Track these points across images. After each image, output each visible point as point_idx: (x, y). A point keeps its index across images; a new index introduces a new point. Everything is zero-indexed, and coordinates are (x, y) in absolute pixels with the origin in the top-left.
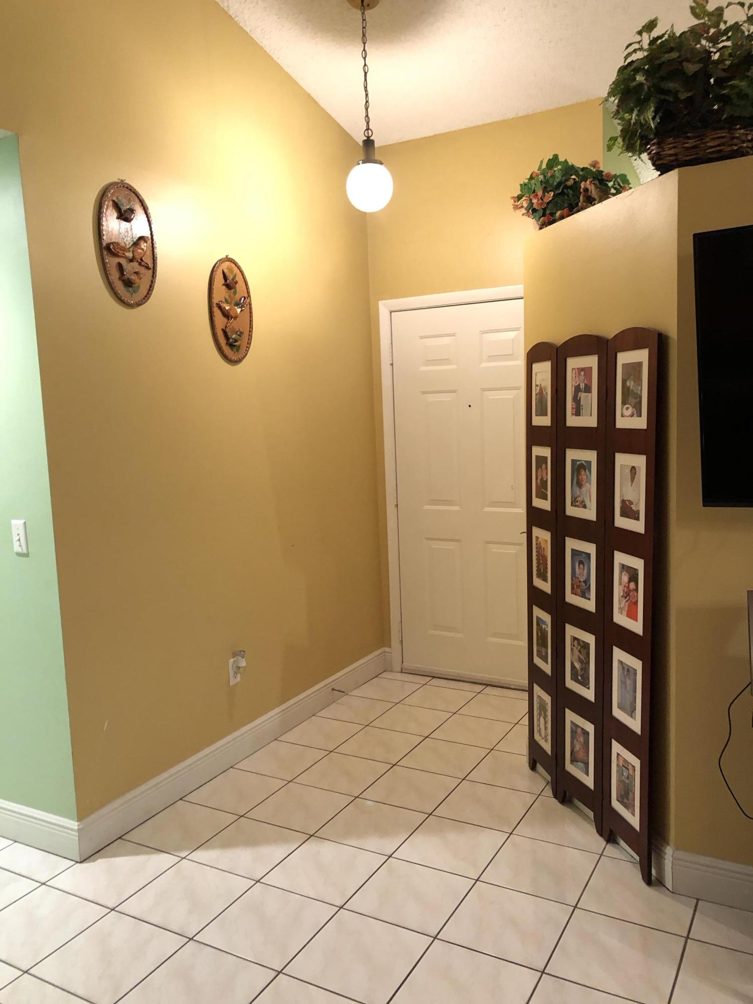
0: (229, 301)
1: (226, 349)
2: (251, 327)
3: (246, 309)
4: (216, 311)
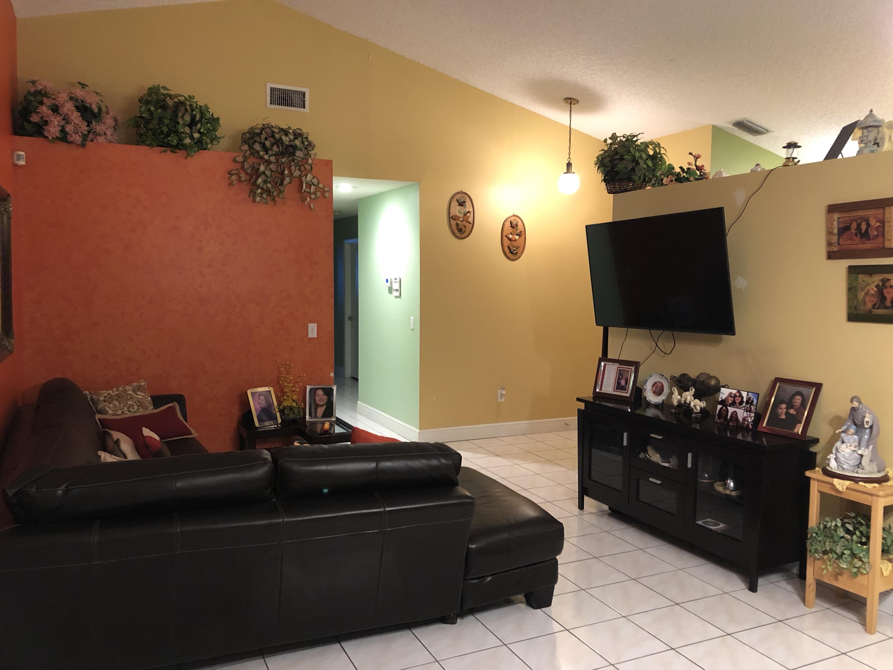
0: (513, 233)
1: (509, 255)
2: (525, 244)
3: (523, 236)
4: (505, 238)
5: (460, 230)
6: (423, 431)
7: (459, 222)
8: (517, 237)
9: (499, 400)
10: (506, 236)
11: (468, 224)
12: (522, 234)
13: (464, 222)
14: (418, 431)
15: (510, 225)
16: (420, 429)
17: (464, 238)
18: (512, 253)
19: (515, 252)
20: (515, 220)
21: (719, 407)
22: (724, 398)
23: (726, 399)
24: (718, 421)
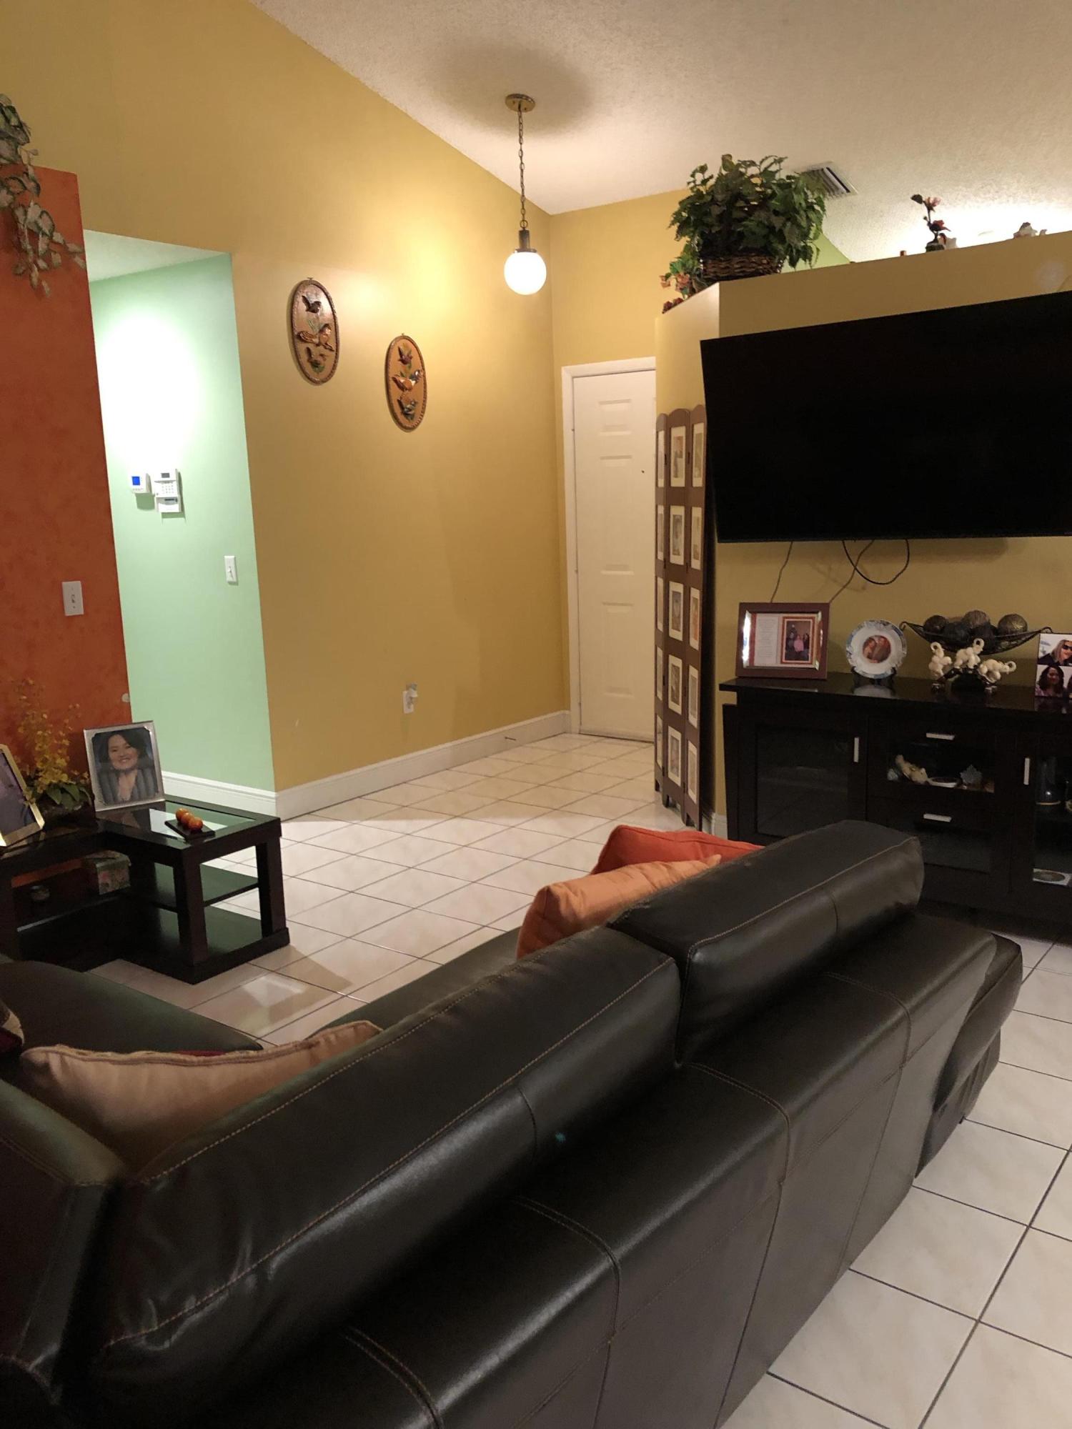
0: (404, 375)
1: (401, 418)
2: (425, 397)
3: (421, 380)
4: (392, 383)
5: (315, 365)
6: (282, 792)
7: (311, 346)
8: (413, 382)
9: (407, 711)
10: (396, 381)
11: (326, 352)
12: (420, 377)
13: (321, 348)
14: (273, 794)
15: (399, 357)
16: (276, 791)
17: (324, 381)
18: (406, 415)
19: (410, 413)
20: (406, 346)
21: (1041, 668)
22: (1049, 650)
23: (1053, 653)
24: (1043, 694)
